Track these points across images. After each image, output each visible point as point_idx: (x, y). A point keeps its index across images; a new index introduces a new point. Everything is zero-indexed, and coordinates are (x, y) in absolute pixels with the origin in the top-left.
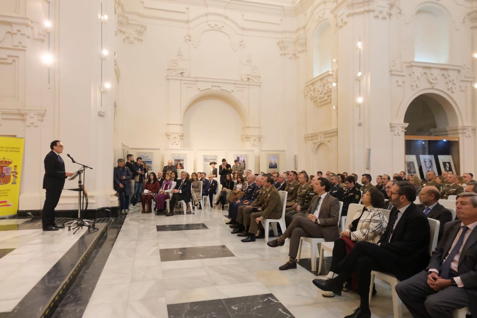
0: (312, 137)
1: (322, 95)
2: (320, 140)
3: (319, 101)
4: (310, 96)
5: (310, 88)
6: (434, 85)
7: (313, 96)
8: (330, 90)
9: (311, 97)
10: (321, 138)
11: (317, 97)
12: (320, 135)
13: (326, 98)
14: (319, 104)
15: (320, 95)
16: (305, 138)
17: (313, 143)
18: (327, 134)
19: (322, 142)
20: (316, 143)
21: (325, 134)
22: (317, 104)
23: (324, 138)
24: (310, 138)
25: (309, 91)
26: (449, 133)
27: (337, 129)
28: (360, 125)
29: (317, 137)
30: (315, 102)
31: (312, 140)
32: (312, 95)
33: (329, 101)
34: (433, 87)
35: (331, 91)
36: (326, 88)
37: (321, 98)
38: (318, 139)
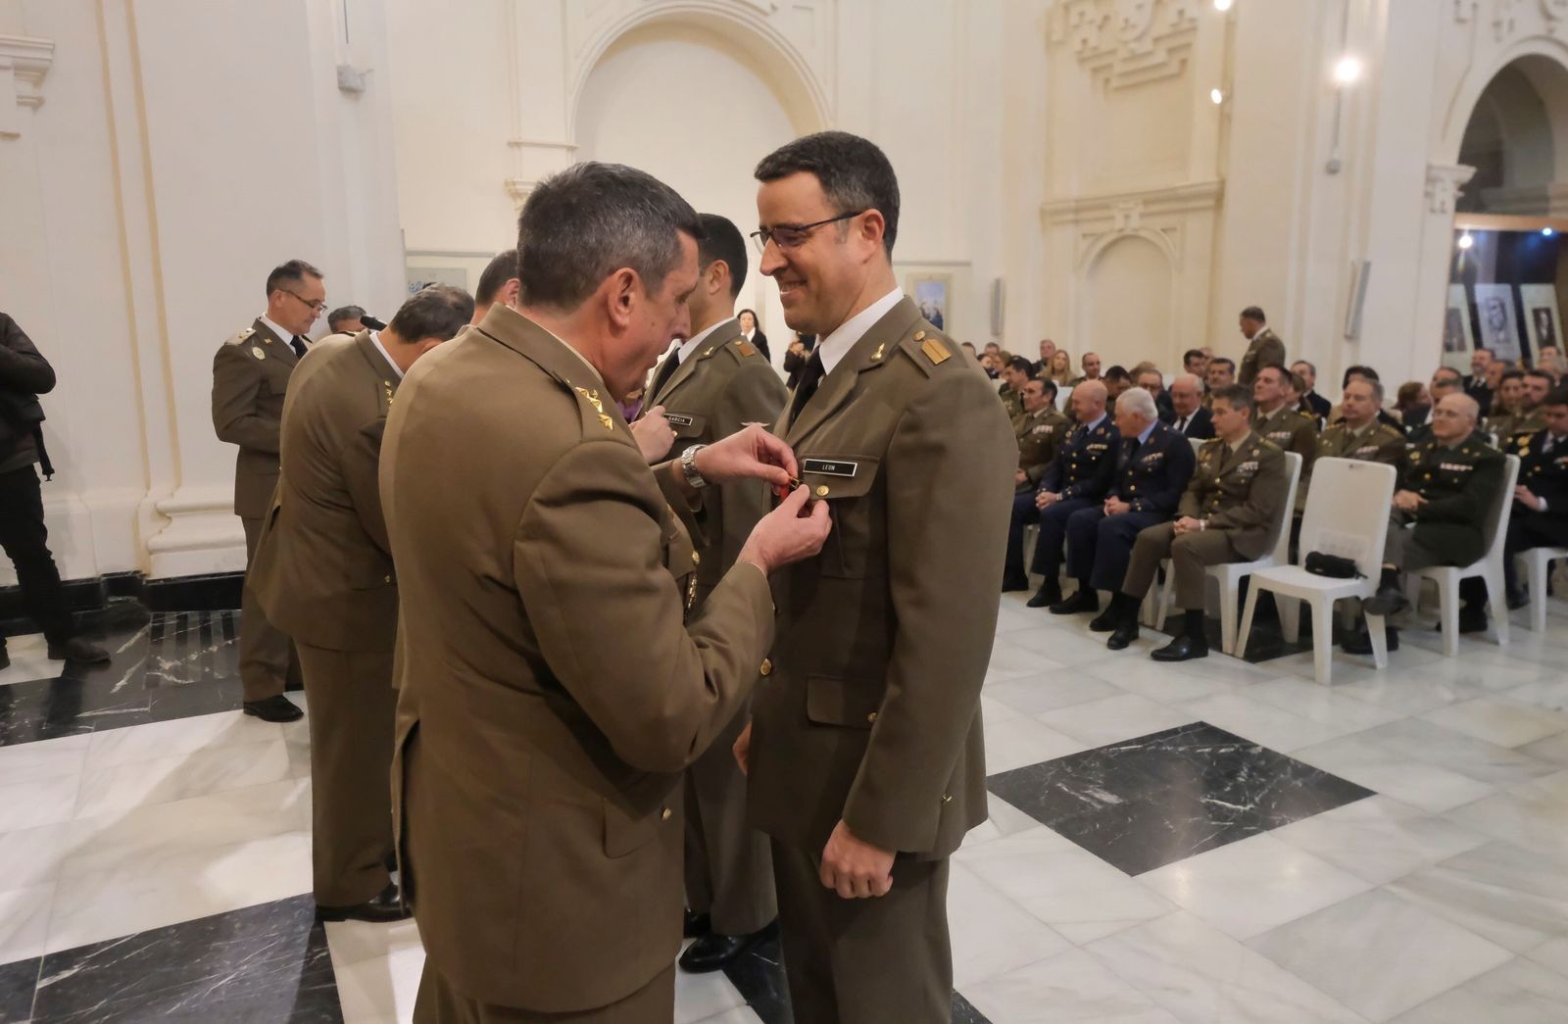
0: (1077, 211)
1: (1147, 45)
2: (1119, 223)
3: (1119, 68)
4: (1077, 45)
5: (1082, 14)
6: (1553, 24)
7: (1095, 48)
8: (1185, 25)
9: (1079, 53)
10: (1127, 217)
11: (1112, 52)
12: (1121, 206)
13: (1160, 56)
14: (1115, 83)
15: (1133, 45)
16: (1043, 213)
17: (1085, 236)
18: (1158, 201)
19: (1128, 232)
20: (1098, 237)
21: (1146, 203)
22: (1107, 81)
23: (1142, 216)
24: (1071, 217)
25: (1076, 27)
26: (1555, 204)
27: (1222, 183)
28: (1332, 169)
29: (1105, 213)
30: (1095, 71)
31: (1076, 222)
32: (1092, 42)
33: (1173, 68)
34: (1551, 31)
35: (1194, 29)
36: (1172, 17)
37: (1134, 57)
38: (1112, 218)
